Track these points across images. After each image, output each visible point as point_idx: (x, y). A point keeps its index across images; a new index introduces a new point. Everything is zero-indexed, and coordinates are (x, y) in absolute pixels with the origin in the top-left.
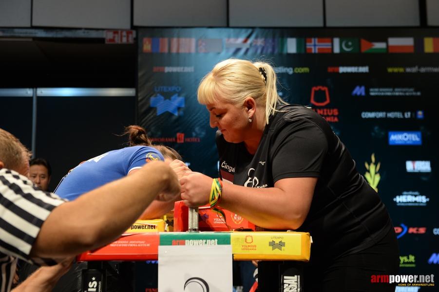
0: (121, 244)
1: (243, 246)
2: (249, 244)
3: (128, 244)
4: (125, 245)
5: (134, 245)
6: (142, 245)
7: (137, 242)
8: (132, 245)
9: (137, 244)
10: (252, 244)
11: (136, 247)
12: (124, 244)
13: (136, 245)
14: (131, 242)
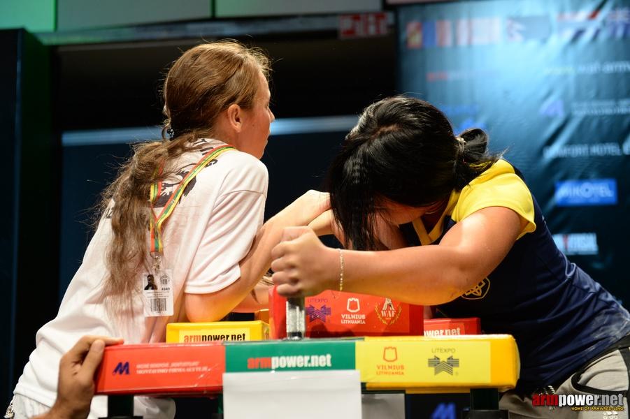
0: (157, 368)
1: (379, 368)
2: (390, 364)
3: (168, 368)
4: (163, 371)
5: (180, 370)
6: (193, 370)
7: (185, 364)
8: (175, 370)
9: (186, 367)
10: (397, 363)
11: (183, 373)
12: (161, 368)
13: (184, 370)
14: (174, 364)
